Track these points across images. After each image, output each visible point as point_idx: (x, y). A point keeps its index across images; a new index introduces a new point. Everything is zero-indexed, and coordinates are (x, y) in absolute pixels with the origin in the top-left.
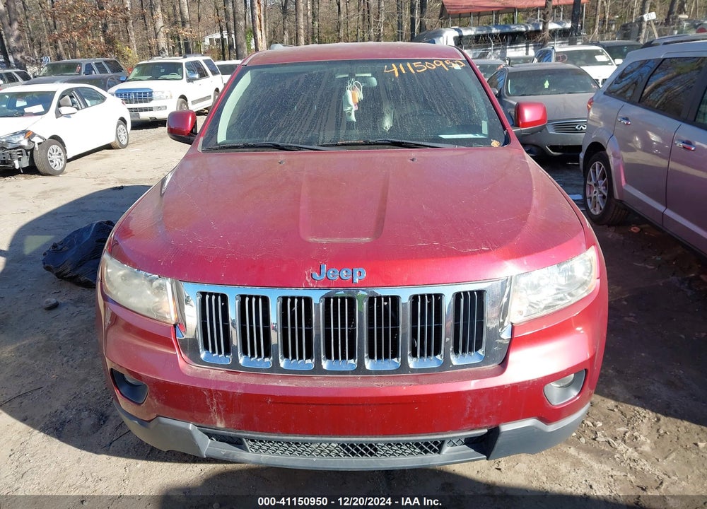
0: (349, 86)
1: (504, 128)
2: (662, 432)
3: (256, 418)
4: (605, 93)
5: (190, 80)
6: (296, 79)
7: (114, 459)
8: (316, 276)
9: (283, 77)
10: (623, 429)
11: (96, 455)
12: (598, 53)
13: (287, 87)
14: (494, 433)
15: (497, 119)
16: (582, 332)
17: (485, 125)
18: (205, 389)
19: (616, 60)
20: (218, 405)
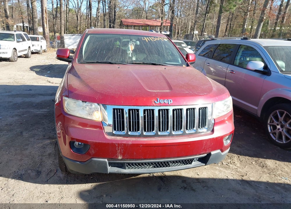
0: (130, 44)
1: (186, 61)
2: (241, 160)
3: (135, 153)
4: (198, 55)
5: (18, 42)
6: (110, 39)
7: (52, 185)
8: (156, 102)
9: (105, 38)
10: (230, 160)
11: (43, 185)
12: (182, 43)
13: (108, 42)
14: (209, 155)
15: (183, 58)
16: (228, 123)
17: (179, 59)
18: (116, 144)
19: (188, 46)
20: (121, 150)
